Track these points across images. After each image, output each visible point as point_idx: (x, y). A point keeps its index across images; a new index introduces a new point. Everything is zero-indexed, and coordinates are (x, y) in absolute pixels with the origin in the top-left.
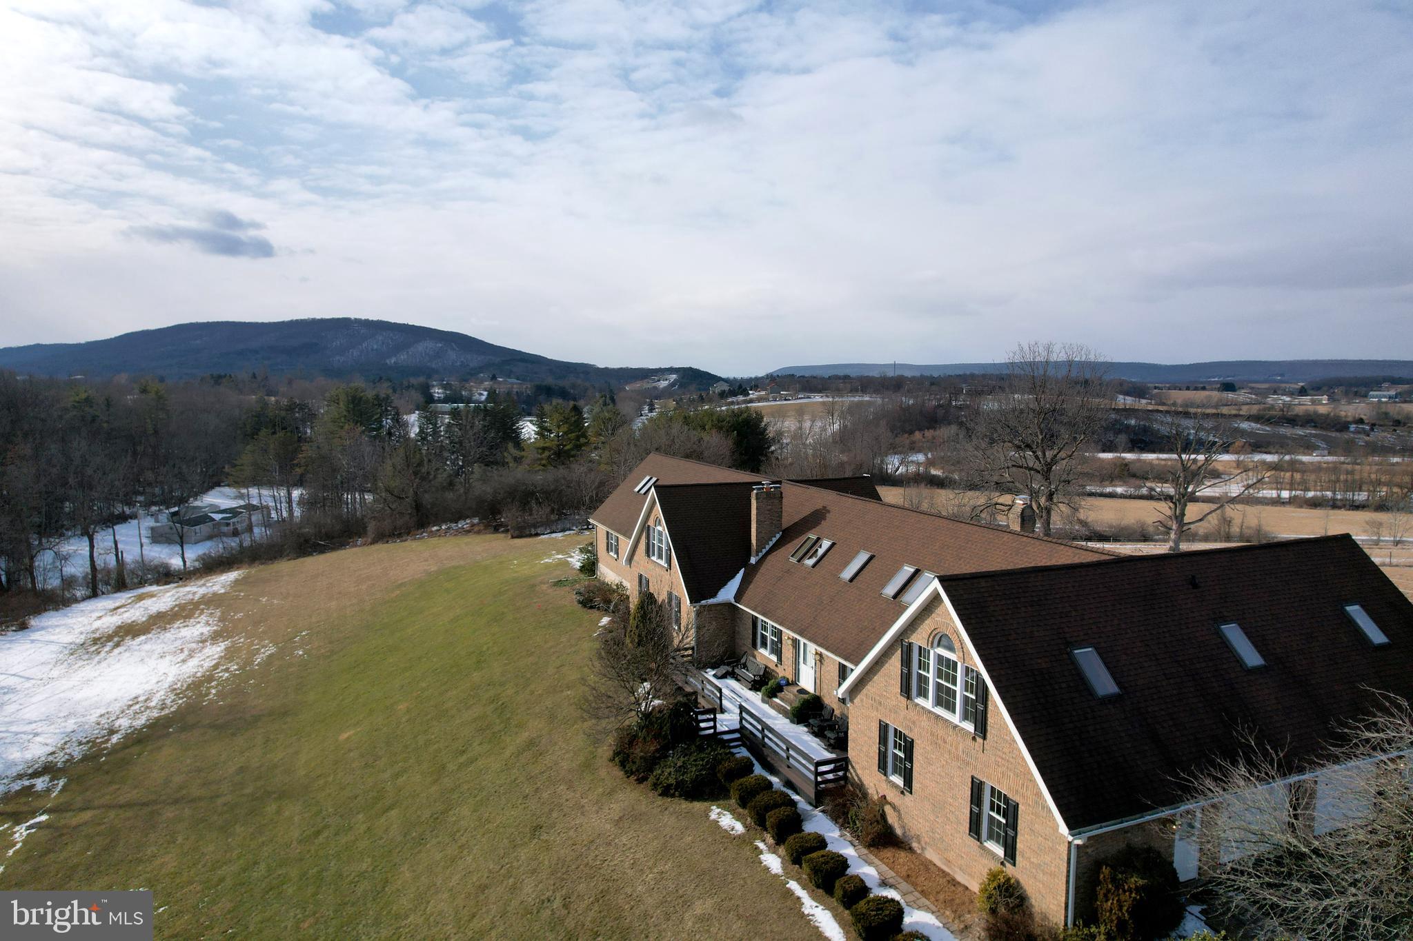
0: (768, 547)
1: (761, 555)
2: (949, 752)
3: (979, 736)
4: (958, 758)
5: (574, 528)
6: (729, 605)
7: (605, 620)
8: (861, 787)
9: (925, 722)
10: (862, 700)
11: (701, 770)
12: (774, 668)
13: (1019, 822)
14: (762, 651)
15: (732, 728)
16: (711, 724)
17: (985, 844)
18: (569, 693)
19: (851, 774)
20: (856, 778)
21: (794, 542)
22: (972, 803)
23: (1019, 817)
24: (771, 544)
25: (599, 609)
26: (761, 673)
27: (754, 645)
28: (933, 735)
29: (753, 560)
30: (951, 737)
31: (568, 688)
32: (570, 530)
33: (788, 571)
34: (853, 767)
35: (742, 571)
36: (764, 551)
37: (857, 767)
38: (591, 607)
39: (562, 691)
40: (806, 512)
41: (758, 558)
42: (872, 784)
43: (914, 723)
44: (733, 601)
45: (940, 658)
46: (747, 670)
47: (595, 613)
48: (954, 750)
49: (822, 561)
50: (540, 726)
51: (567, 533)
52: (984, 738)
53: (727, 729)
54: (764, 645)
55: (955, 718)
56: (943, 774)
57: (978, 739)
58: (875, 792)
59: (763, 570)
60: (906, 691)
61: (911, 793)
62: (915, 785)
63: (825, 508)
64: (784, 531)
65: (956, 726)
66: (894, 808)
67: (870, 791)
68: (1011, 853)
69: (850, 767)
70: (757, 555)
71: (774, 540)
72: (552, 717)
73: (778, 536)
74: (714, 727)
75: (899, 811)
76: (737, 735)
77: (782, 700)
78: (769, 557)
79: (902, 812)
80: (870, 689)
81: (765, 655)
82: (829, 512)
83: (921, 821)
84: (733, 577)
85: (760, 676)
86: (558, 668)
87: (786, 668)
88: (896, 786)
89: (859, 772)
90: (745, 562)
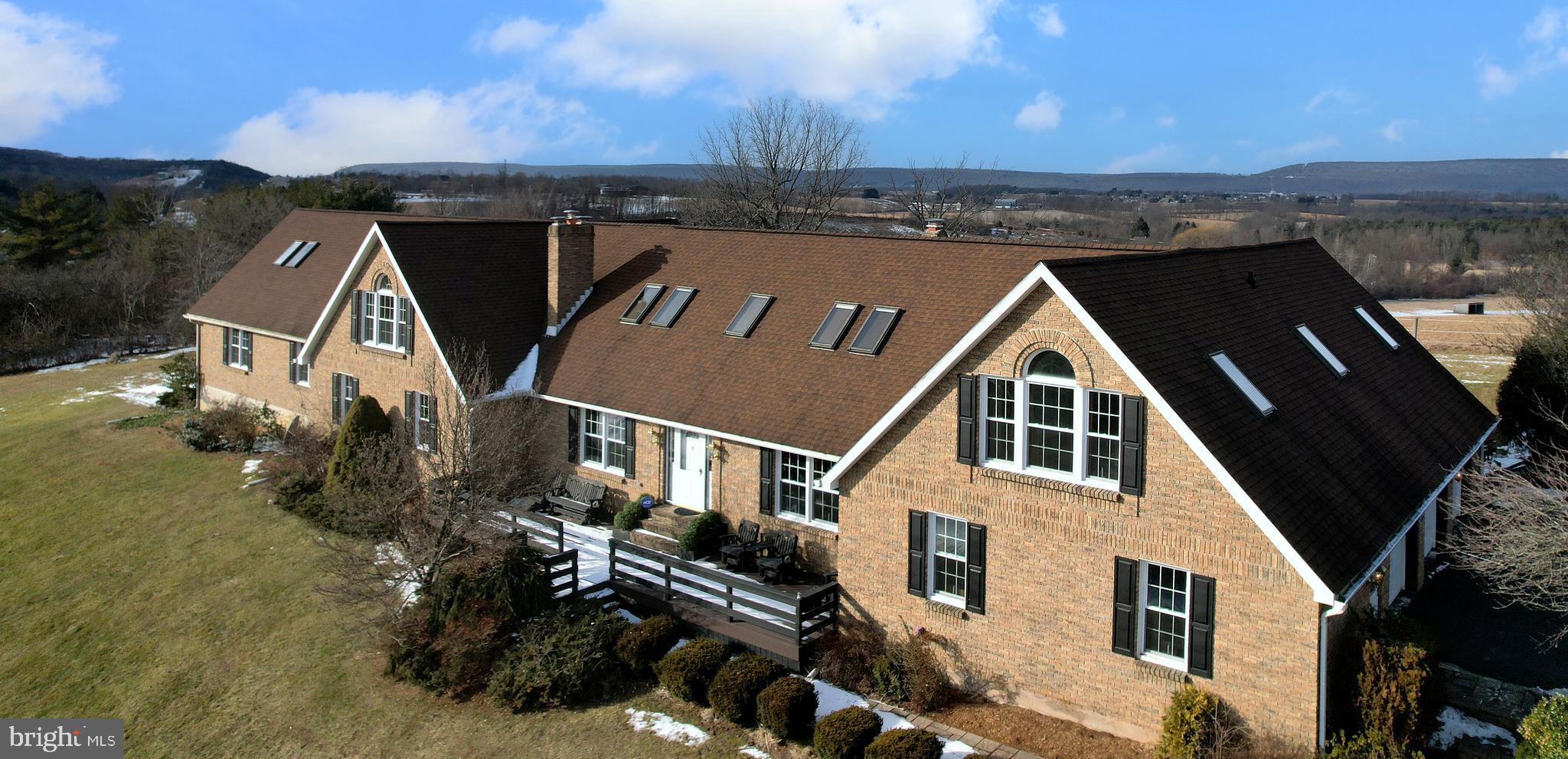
0: (574, 310)
1: (564, 321)
2: (1066, 530)
3: (1130, 493)
4: (1084, 536)
5: (105, 355)
6: (527, 400)
7: (251, 465)
8: (871, 626)
9: (1010, 494)
10: (868, 488)
11: (590, 653)
12: (620, 487)
13: (1218, 607)
14: (590, 464)
15: (598, 582)
16: (568, 578)
17: (1143, 658)
18: (235, 581)
19: (845, 610)
20: (858, 616)
21: (621, 297)
22: (1117, 598)
23: (1218, 599)
24: (579, 304)
25: (233, 449)
26: (600, 496)
27: (573, 458)
28: (1026, 509)
29: (552, 331)
30: (1068, 505)
31: (231, 574)
32: (96, 357)
33: (624, 338)
34: (848, 598)
35: (535, 349)
36: (569, 316)
37: (858, 596)
38: (217, 449)
39: (219, 581)
40: (627, 256)
41: (560, 327)
42: (894, 618)
43: (986, 500)
44: (533, 393)
45: (1035, 391)
46: (570, 496)
47: (223, 459)
48: (1074, 525)
49: (683, 317)
50: (190, 648)
51: (92, 362)
52: (1141, 493)
53: (591, 584)
54: (593, 452)
55: (1075, 476)
56: (1054, 567)
57: (1127, 497)
58: (901, 628)
59: (574, 342)
60: (968, 454)
61: (983, 612)
62: (991, 597)
63: (658, 247)
64: (595, 285)
65: (1079, 488)
66: (944, 643)
67: (888, 629)
68: (1202, 662)
69: (842, 600)
70: (559, 322)
71: (583, 298)
72: (212, 629)
73: (588, 293)
74: (574, 583)
75: (956, 648)
76: (608, 592)
77: (653, 528)
78: (581, 324)
79: (962, 647)
80: (886, 465)
81: (596, 470)
82: (669, 251)
83: (1005, 652)
84: (523, 357)
85: (599, 501)
86: (190, 547)
87: (644, 481)
88: (951, 609)
89: (864, 603)
90: (538, 336)
